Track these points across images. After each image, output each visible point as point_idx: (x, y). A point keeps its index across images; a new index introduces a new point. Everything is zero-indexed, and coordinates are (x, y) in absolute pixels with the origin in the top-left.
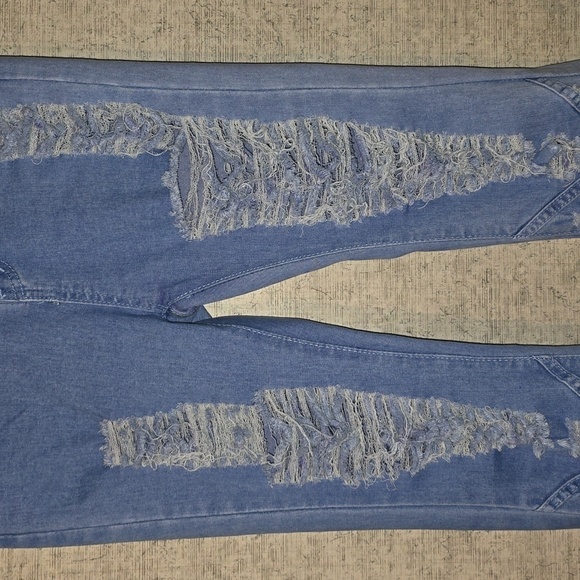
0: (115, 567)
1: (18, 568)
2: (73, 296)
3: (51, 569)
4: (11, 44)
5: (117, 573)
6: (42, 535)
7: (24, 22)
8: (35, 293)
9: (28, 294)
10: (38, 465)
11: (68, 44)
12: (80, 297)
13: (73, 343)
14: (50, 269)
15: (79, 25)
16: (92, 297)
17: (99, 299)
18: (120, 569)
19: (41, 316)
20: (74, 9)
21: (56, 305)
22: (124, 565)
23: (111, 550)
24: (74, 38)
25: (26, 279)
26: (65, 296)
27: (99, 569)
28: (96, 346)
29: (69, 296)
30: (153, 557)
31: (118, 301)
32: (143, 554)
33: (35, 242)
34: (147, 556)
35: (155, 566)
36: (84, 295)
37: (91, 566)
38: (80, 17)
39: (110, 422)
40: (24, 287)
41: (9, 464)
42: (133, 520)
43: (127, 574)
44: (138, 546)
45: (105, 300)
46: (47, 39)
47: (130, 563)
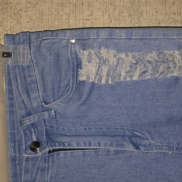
4: (137, 22)
7: (143, 11)
11: (164, 21)
15: (169, 11)
20: (167, 3)
21: (169, 154)
24: (167, 18)
25: (153, 140)
38: (170, 7)
46: (154, 19)
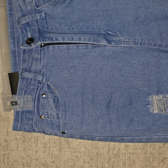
0: (149, 152)
1: (112, 150)
2: (141, 44)
3: (125, 151)
5: (149, 155)
6: (127, 138)
8: (126, 42)
9: (123, 43)
10: (124, 111)
12: (144, 44)
13: (142, 63)
14: (131, 32)
16: (148, 44)
17: (151, 44)
18: (151, 153)
19: (128, 52)
21: (134, 47)
22: (152, 152)
23: (147, 146)
25: (122, 37)
26: (138, 43)
27: (143, 153)
28: (150, 64)
29: (139, 43)
30: (164, 150)
31: (159, 46)
32: (160, 148)
33: (126, 21)
34: (161, 149)
35: (164, 153)
36: (145, 43)
37: (140, 151)
39: (154, 96)
40: (121, 40)
41: (113, 110)
42: (163, 134)
43: (153, 155)
44: (158, 145)
45: (154, 45)
47: (155, 151)
